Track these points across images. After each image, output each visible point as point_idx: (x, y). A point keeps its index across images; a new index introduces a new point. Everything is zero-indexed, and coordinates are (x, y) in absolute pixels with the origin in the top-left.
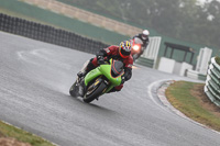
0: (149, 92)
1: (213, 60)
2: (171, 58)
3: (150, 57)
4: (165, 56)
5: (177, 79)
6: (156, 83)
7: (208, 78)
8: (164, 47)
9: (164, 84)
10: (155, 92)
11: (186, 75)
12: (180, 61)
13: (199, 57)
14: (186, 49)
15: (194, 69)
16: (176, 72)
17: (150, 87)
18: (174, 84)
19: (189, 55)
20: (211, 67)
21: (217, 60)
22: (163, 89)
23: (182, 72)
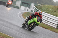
0: (18, 15)
1: (35, 7)
2: (24, 6)
3: (18, 6)
4: (22, 5)
5: (25, 12)
6: (20, 13)
7: (34, 11)
8: (22, 3)
9: (22, 13)
10: (20, 15)
11: (28, 10)
12: (26, 7)
13: (31, 6)
14: (28, 4)
15: (30, 9)
16: (25, 10)
17: (18, 14)
18: (25, 13)
19: (28, 5)
20: (34, 8)
21: (36, 7)
22: (22, 14)
23: (27, 10)
